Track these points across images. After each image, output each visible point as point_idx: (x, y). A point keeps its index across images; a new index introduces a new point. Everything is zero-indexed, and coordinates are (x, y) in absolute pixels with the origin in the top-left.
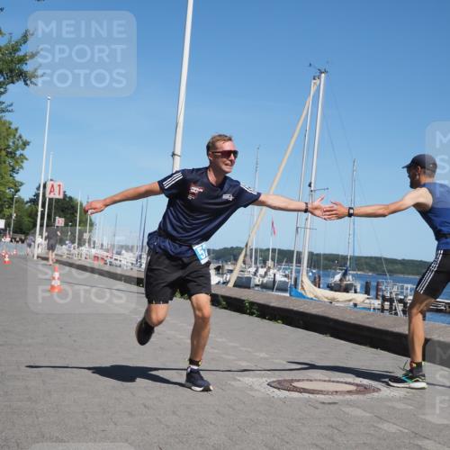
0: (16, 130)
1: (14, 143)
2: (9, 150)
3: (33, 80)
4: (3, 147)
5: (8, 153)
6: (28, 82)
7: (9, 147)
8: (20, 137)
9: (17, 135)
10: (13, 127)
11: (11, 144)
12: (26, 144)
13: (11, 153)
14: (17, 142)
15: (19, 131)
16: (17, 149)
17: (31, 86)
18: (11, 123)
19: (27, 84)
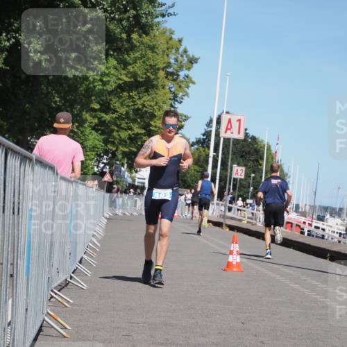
0: (180, 41)
1: (176, 60)
2: (170, 70)
4: (161, 66)
5: (168, 74)
7: (169, 65)
8: (185, 51)
9: (181, 49)
10: (176, 37)
11: (172, 61)
12: (192, 61)
13: (172, 74)
14: (180, 58)
15: (183, 43)
16: (181, 68)
18: (172, 33)
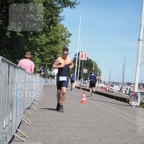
0: (66, 28)
1: (65, 34)
2: (63, 38)
3: (74, 5)
4: (60, 36)
5: (62, 39)
6: (72, 7)
7: (62, 36)
8: (68, 32)
9: (66, 31)
10: (64, 27)
11: (63, 35)
12: (70, 35)
13: (63, 39)
14: (66, 34)
15: (67, 29)
16: (66, 37)
17: (73, 8)
18: (63, 26)
19: (71, 8)
